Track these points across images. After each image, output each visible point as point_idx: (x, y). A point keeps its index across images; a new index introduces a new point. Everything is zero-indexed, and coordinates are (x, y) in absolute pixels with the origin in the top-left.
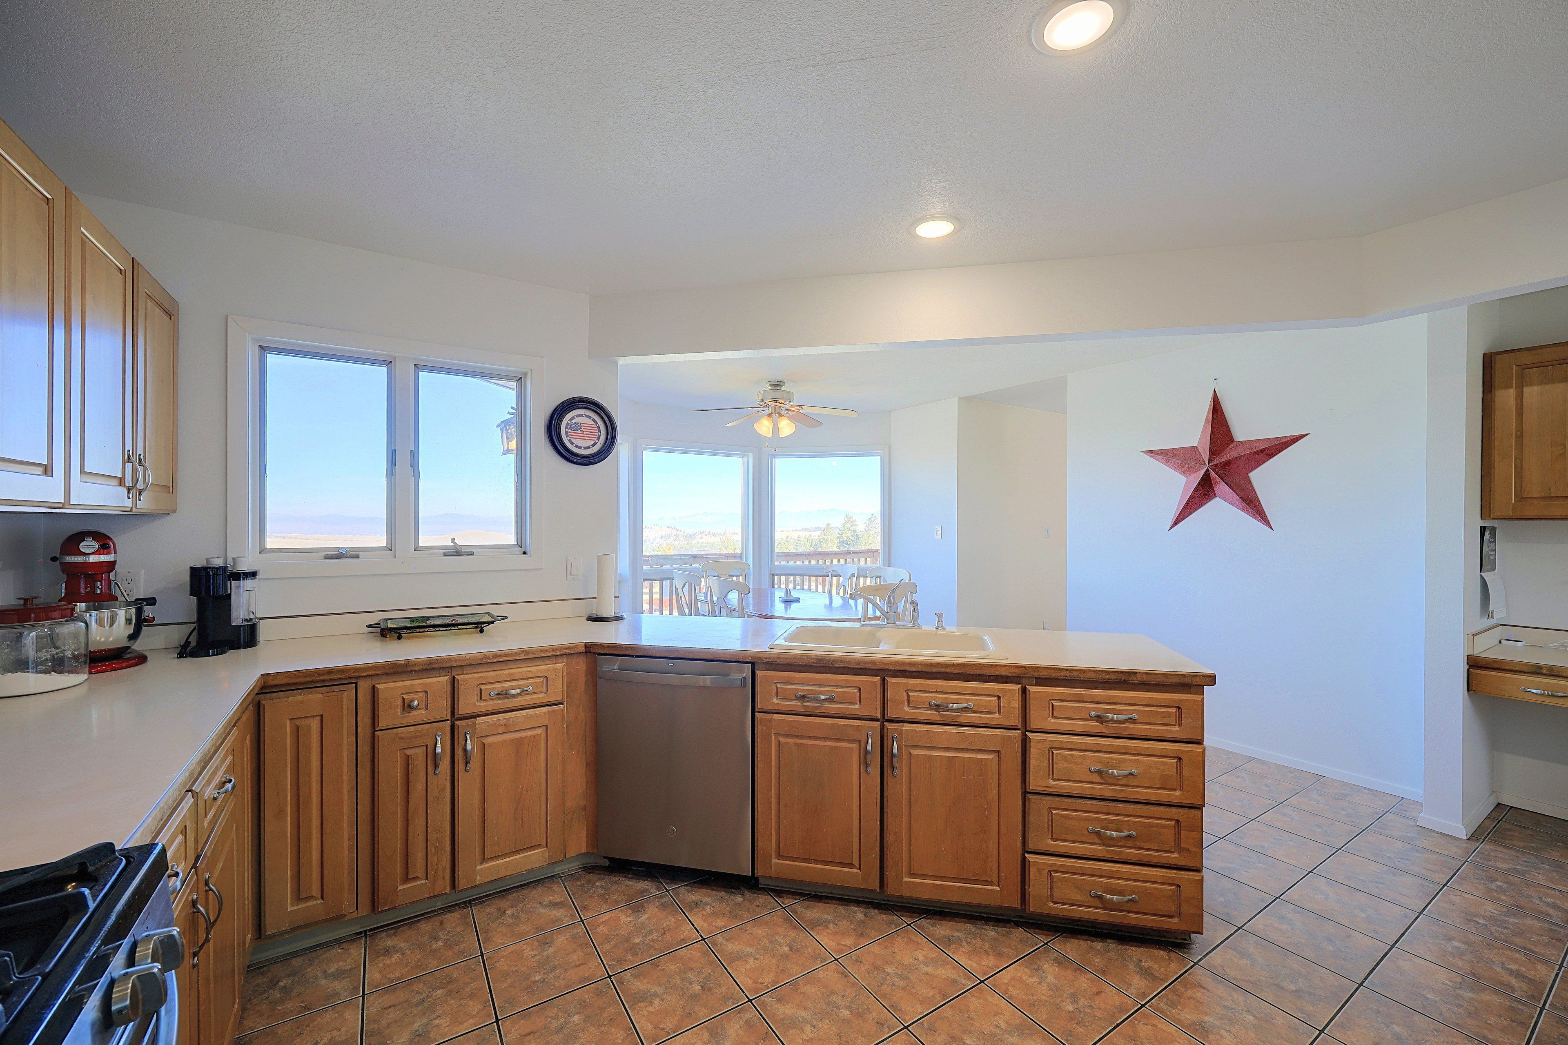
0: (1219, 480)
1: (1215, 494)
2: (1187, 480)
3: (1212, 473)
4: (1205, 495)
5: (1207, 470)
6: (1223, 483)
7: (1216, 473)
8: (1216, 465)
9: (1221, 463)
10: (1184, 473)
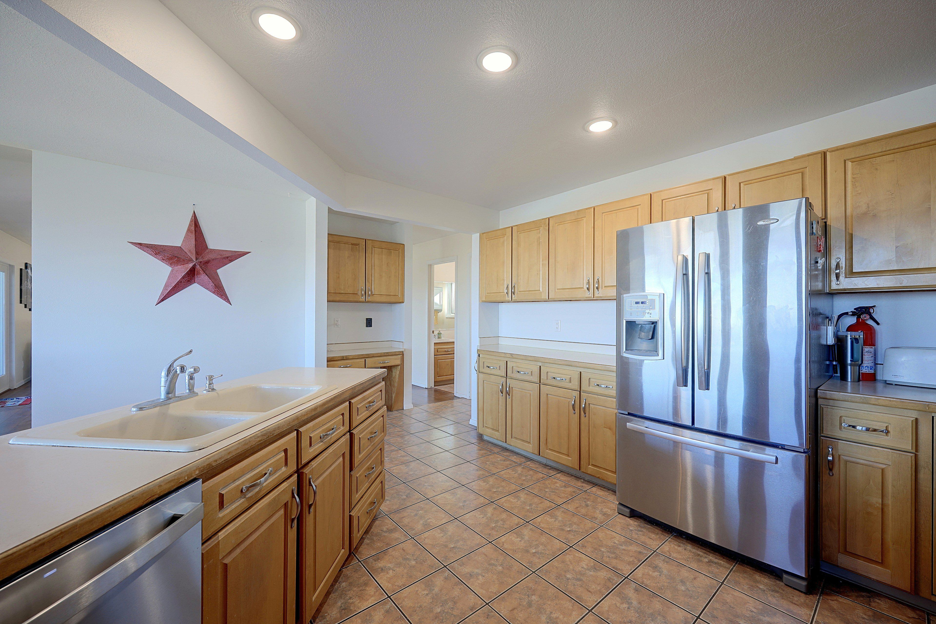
0: (201, 272)
1: (195, 281)
2: (172, 271)
3: (198, 267)
4: (188, 281)
5: (195, 265)
6: (205, 274)
7: (201, 267)
8: (201, 262)
9: (204, 261)
10: (171, 265)
